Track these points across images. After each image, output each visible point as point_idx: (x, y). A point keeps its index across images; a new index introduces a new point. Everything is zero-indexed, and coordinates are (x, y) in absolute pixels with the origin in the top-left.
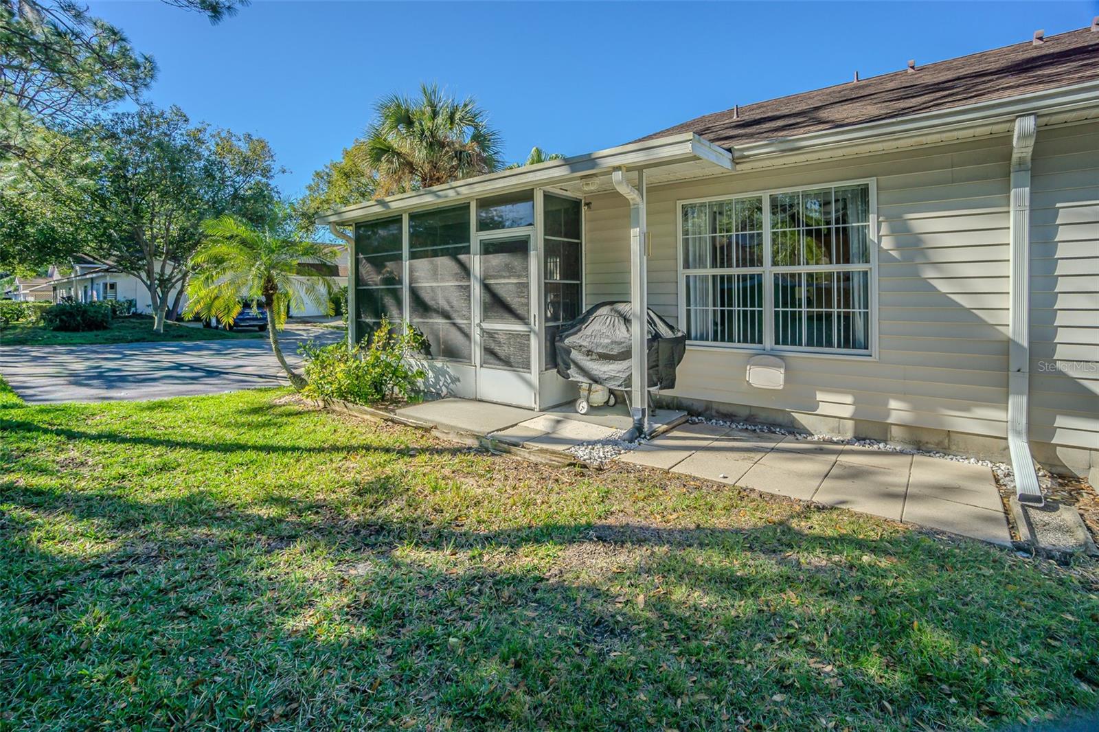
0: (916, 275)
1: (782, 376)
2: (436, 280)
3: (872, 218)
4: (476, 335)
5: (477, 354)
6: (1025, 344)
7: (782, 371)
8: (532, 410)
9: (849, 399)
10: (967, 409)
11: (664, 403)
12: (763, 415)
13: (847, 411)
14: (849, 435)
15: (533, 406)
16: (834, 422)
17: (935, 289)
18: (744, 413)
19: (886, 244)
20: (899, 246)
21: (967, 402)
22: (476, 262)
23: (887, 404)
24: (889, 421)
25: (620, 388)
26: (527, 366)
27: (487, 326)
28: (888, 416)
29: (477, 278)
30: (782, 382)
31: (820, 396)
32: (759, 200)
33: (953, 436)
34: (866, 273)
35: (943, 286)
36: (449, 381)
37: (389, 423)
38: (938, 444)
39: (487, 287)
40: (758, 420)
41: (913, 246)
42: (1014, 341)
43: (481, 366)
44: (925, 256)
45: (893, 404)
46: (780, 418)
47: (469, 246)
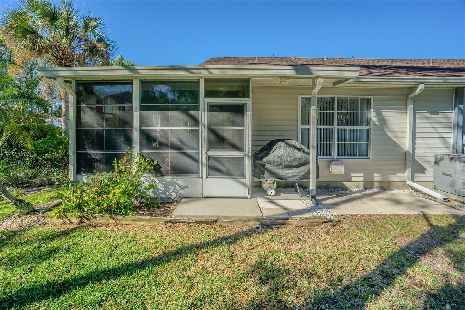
0: (383, 130)
1: (344, 168)
2: (167, 125)
3: (371, 110)
4: (203, 159)
5: (204, 171)
6: (411, 153)
7: (344, 166)
8: (247, 198)
9: (362, 175)
10: (395, 174)
11: (290, 185)
12: (332, 184)
13: (361, 179)
14: (362, 188)
15: (247, 195)
16: (356, 184)
17: (388, 135)
18: (325, 185)
19: (375, 119)
20: (379, 121)
21: (394, 172)
22: (204, 116)
23: (373, 175)
24: (374, 181)
25: (297, 181)
26: (243, 175)
27: (212, 153)
28: (373, 179)
29: (204, 126)
30: (344, 171)
31: (352, 175)
32: (333, 99)
33: (391, 183)
34: (368, 130)
35: (390, 135)
36: (178, 188)
37: (169, 224)
38: (387, 186)
39: (212, 131)
40: (330, 187)
41: (383, 120)
42: (408, 152)
43: (207, 177)
44: (386, 124)
45: (375, 175)
46: (339, 185)
47: (199, 106)
